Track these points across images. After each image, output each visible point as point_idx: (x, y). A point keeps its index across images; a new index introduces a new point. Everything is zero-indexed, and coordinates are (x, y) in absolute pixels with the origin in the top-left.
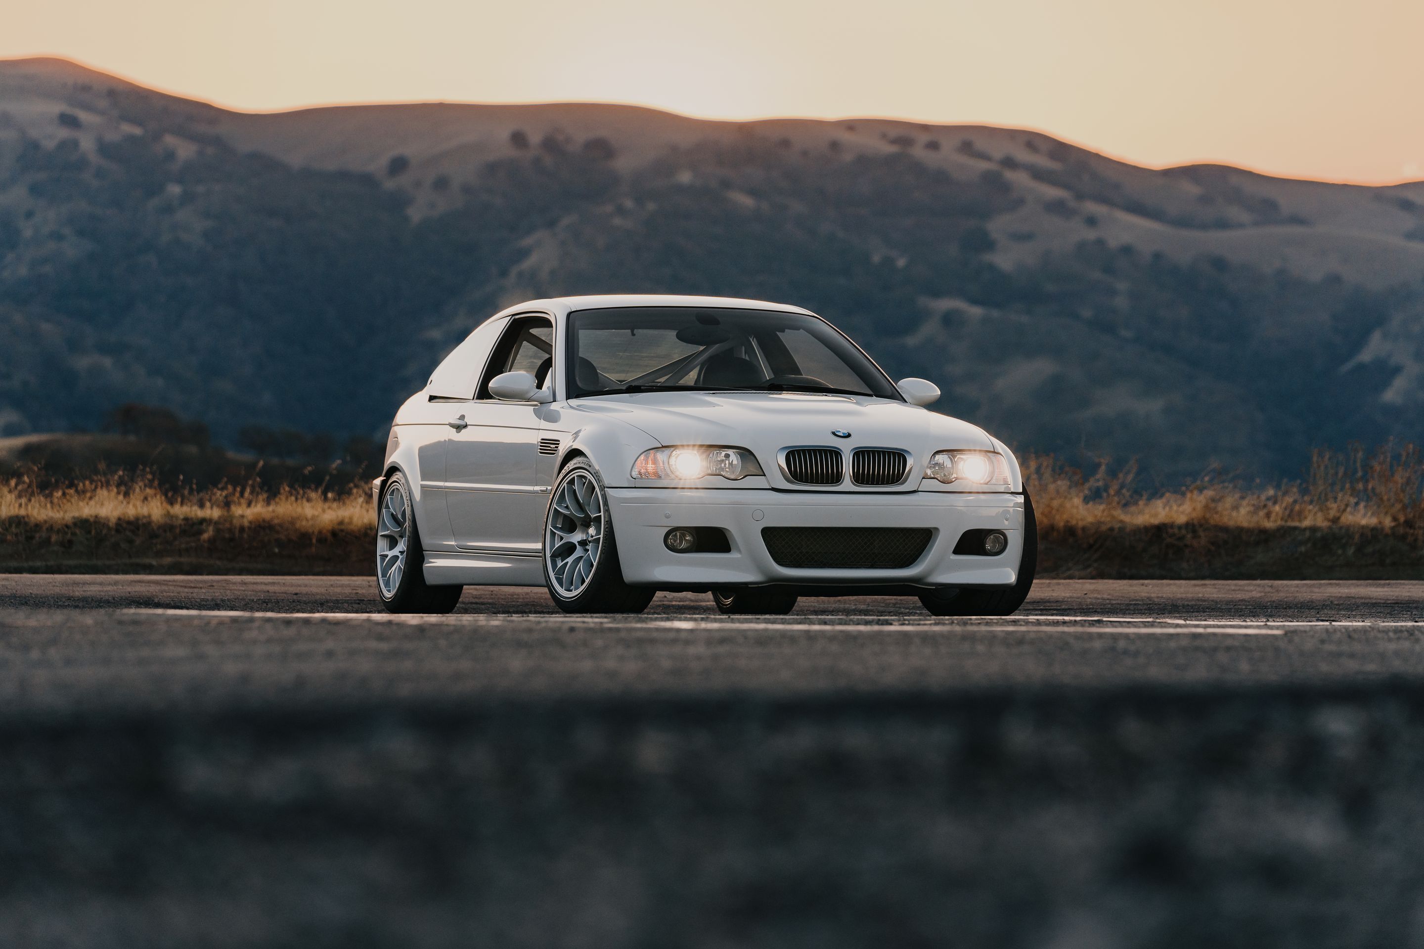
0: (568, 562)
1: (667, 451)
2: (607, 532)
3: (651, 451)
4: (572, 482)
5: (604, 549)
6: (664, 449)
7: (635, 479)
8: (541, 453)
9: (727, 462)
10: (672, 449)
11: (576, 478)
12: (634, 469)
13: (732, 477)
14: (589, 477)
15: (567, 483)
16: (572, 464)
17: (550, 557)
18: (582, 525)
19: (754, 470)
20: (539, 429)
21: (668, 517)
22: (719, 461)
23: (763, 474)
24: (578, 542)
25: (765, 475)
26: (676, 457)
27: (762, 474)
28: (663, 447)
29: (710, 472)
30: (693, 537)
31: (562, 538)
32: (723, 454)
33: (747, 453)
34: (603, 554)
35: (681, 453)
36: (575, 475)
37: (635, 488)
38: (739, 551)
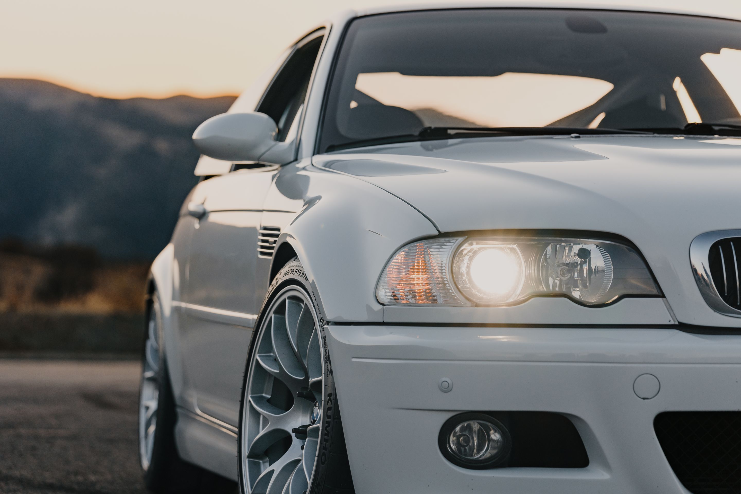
0: (273, 471)
1: (451, 244)
2: (329, 417)
3: (418, 244)
4: (281, 310)
5: (324, 454)
6: (443, 240)
7: (383, 305)
8: (262, 253)
9: (586, 268)
10: (460, 239)
11: (287, 301)
12: (381, 284)
13: (593, 300)
14: (305, 301)
15: (275, 312)
16: (282, 274)
17: (249, 457)
18: (300, 395)
19: (644, 286)
20: (262, 211)
21: (447, 390)
22: (567, 265)
23: (661, 294)
24: (294, 430)
25: (663, 296)
26: (471, 259)
27: (655, 292)
28: (442, 235)
29: (543, 288)
30: (503, 434)
31: (266, 421)
32: (576, 249)
33: (624, 247)
34: (323, 463)
35: (480, 249)
36: (286, 296)
37: (383, 324)
38: (606, 465)
